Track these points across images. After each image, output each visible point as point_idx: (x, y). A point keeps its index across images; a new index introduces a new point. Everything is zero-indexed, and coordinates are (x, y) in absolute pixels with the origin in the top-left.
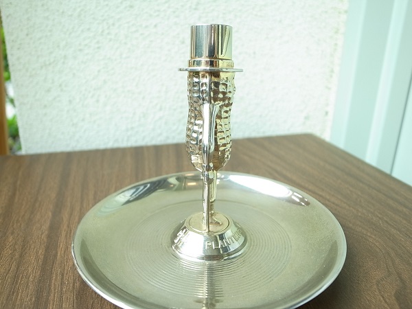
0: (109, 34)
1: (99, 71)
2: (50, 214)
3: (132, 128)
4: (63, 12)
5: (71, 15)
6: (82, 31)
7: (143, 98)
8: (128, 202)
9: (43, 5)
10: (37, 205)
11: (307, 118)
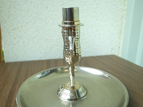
0: (38, 17)
1: (34, 31)
2: (11, 87)
3: (47, 53)
4: (22, 10)
5: (25, 11)
6: (29, 17)
7: (51, 41)
8: (41, 77)
9: (14, 7)
10: (6, 83)
11: (112, 49)
